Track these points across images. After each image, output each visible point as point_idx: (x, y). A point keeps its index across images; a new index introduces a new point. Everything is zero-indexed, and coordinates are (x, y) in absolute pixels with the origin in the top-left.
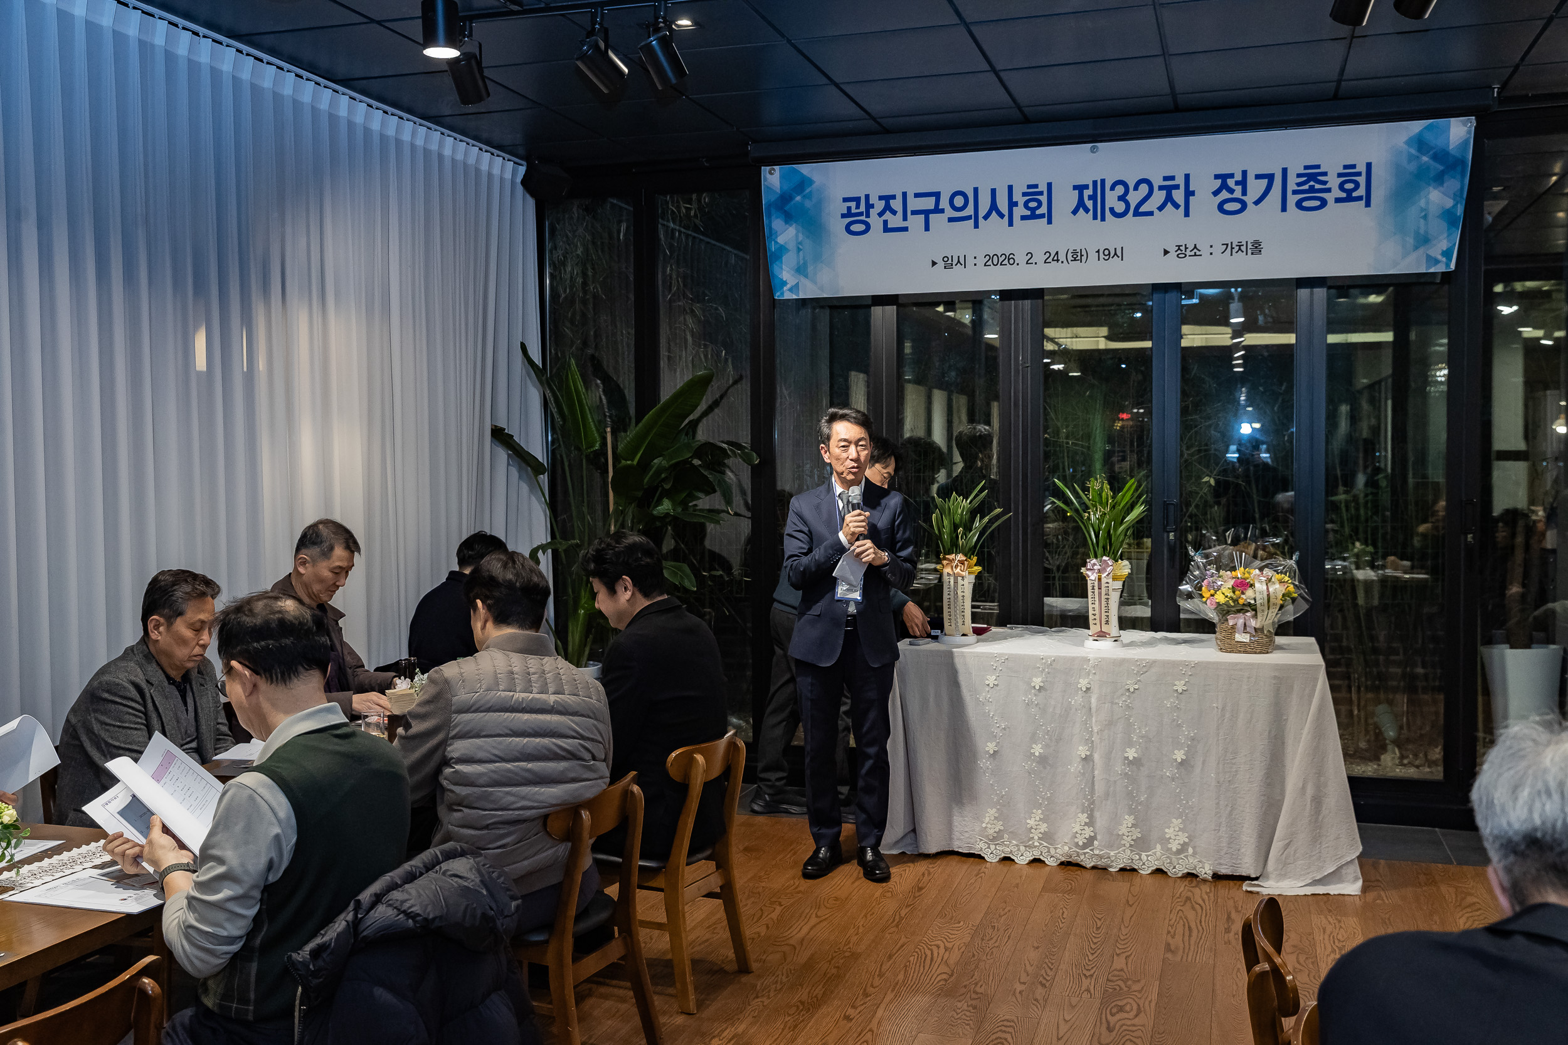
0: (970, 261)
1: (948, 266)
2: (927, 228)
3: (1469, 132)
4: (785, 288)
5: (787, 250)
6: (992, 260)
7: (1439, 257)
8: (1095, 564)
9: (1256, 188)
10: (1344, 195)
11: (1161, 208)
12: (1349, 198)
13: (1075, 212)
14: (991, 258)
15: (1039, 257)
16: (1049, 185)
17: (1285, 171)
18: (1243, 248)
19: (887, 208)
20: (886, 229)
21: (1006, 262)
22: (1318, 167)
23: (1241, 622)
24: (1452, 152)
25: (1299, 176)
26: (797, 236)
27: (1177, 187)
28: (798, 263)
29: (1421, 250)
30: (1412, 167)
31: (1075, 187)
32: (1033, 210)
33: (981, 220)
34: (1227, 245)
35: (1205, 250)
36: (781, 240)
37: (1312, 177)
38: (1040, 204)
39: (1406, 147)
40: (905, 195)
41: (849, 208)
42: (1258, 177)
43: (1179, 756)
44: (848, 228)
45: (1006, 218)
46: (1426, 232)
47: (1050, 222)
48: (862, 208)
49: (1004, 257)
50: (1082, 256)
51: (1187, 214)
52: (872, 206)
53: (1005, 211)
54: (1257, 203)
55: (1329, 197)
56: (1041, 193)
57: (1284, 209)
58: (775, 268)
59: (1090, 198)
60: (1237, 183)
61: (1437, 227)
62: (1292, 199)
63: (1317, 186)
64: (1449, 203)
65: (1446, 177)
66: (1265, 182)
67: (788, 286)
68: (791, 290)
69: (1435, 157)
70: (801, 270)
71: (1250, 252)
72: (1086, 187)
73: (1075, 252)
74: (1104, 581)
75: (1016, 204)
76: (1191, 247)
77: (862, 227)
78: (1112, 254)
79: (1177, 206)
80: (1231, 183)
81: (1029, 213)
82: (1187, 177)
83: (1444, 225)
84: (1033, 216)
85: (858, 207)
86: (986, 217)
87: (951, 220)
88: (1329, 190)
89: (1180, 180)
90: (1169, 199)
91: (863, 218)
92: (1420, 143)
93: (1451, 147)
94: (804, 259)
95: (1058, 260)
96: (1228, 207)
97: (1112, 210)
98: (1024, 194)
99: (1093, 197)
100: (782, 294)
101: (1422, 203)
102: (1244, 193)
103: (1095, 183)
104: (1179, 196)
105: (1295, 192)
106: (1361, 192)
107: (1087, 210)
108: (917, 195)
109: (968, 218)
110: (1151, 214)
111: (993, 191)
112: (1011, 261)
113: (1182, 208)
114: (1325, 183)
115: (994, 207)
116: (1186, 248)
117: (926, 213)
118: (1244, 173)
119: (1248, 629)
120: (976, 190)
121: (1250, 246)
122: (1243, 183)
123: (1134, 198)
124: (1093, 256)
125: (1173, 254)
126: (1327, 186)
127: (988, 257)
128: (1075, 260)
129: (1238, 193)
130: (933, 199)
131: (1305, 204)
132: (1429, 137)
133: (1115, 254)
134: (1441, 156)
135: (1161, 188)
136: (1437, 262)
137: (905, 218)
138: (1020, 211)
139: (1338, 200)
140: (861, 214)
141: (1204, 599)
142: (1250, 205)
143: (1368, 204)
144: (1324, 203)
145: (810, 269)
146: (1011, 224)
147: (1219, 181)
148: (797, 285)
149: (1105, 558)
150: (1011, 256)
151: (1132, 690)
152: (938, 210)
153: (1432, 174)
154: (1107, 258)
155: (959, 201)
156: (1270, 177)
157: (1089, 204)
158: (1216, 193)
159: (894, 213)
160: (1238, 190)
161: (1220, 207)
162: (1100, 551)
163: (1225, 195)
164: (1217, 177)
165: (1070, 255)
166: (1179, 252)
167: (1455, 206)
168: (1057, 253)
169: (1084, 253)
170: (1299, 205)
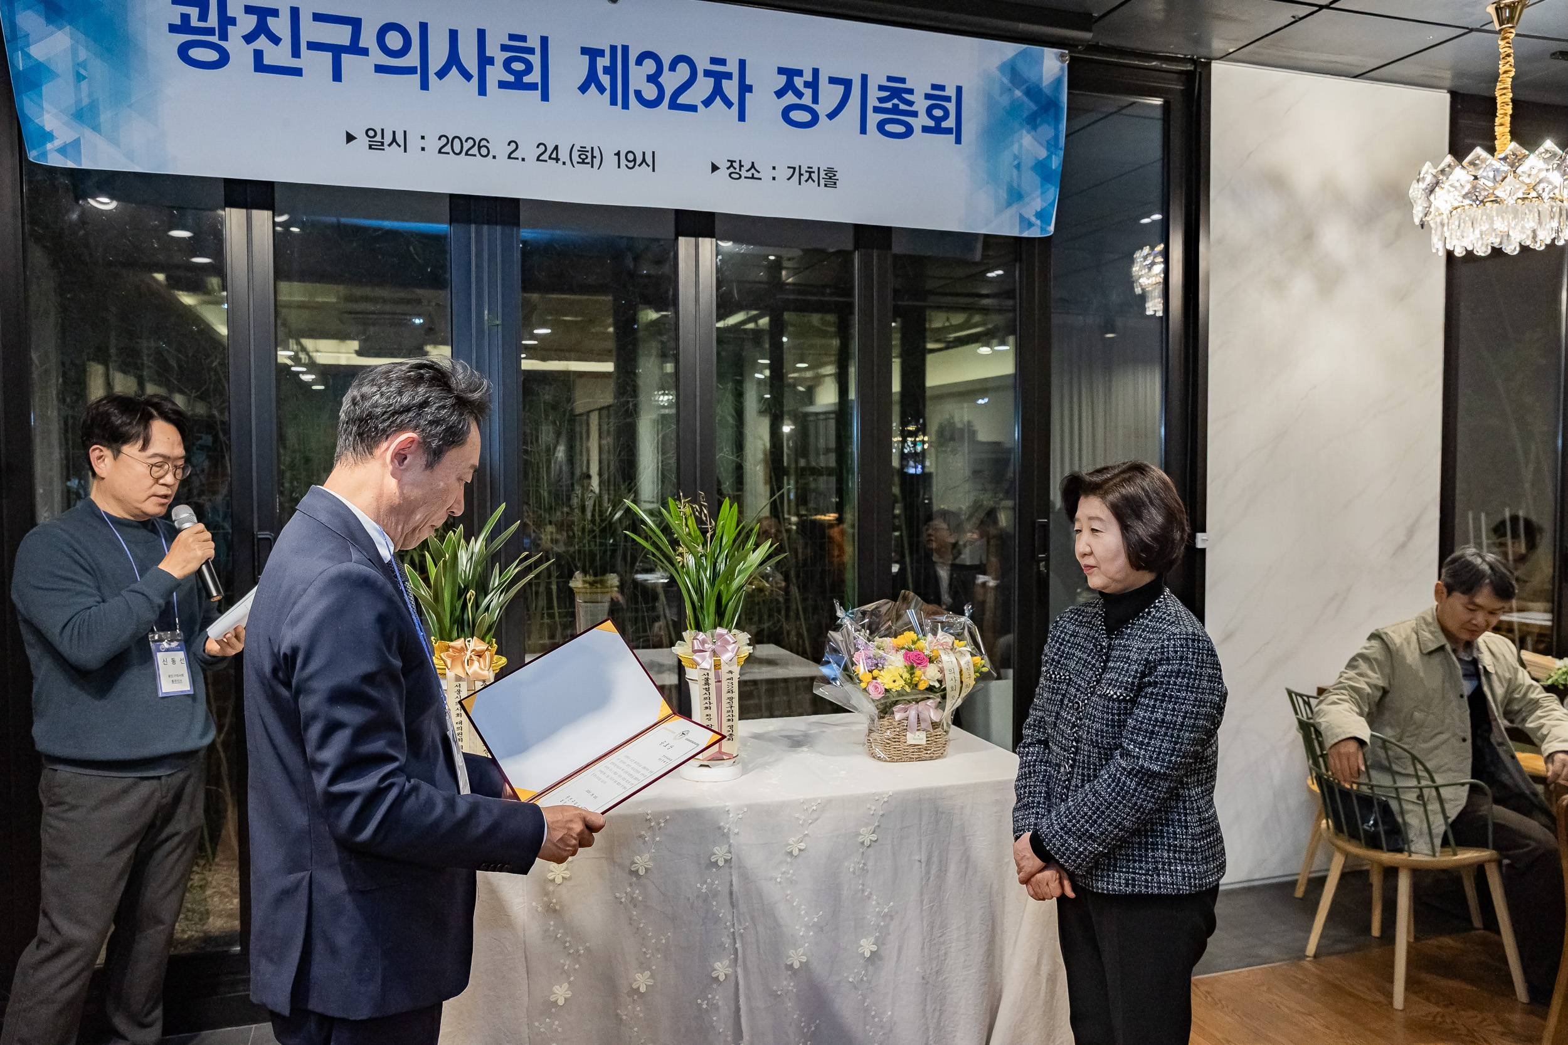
0: (414, 142)
1: (375, 145)
2: (337, 76)
3: (1062, 69)
4: (49, 146)
5: (53, 75)
6: (449, 144)
7: (1033, 219)
8: (703, 642)
9: (830, 96)
10: (932, 123)
11: (707, 102)
12: (937, 129)
13: (583, 88)
14: (450, 142)
15: (528, 150)
16: (544, 41)
17: (864, 78)
18: (815, 176)
19: (261, 29)
20: (260, 65)
21: (475, 151)
22: (903, 80)
23: (912, 714)
24: (1045, 90)
25: (881, 88)
26: (74, 52)
27: (729, 76)
28: (78, 101)
29: (1014, 209)
30: (1005, 101)
31: (585, 51)
32: (519, 75)
33: (432, 78)
34: (794, 169)
35: (765, 173)
36: (38, 51)
37: (896, 93)
38: (529, 68)
39: (998, 73)
40: (295, 12)
41: (185, 18)
42: (833, 80)
43: (867, 946)
44: (183, 52)
45: (475, 80)
46: (1019, 186)
47: (545, 97)
48: (213, 20)
49: (471, 142)
50: (593, 157)
51: (742, 117)
52: (233, 21)
53: (472, 67)
54: (832, 116)
55: (917, 123)
56: (531, 51)
57: (863, 131)
58: (27, 104)
59: (606, 70)
60: (807, 84)
61: (1030, 180)
62: (873, 119)
63: (902, 107)
64: (1043, 153)
65: (1039, 120)
66: (841, 89)
67: (57, 143)
68: (62, 151)
69: (1028, 93)
70: (85, 115)
71: (822, 182)
72: (601, 53)
73: (583, 150)
74: (725, 669)
75: (491, 61)
76: (747, 166)
77: (212, 56)
78: (639, 161)
79: (729, 104)
80: (798, 82)
81: (511, 78)
82: (742, 64)
83: (1037, 180)
84: (518, 84)
85: (203, 17)
86: (441, 74)
87: (380, 69)
88: (915, 114)
89: (733, 67)
90: (718, 91)
91: (214, 39)
92: (1012, 71)
93: (1044, 84)
94: (90, 95)
95: (557, 159)
96: (796, 115)
97: (638, 94)
98: (504, 48)
99: (610, 70)
100: (44, 155)
101: (1015, 148)
102: (815, 100)
103: (613, 49)
104: (731, 88)
105: (876, 110)
106: (950, 123)
107: (601, 89)
108: (318, 17)
109: (411, 70)
110: (693, 108)
111: (453, 35)
112: (484, 151)
113: (735, 107)
114: (911, 103)
115: (453, 59)
116: (741, 166)
117: (337, 51)
118: (816, 72)
119: (923, 725)
120: (424, 27)
121: (822, 174)
122: (814, 85)
123: (671, 81)
124: (610, 160)
125: (723, 172)
126: (913, 108)
127: (444, 140)
128: (583, 163)
129: (807, 100)
130: (348, 30)
131: (889, 128)
132: (1022, 67)
133: (644, 160)
134: (1033, 92)
135: (707, 73)
136: (1030, 225)
137: (296, 53)
138: (496, 73)
139: (926, 129)
140: (210, 31)
141: (863, 685)
142: (823, 118)
143: (958, 141)
144: (909, 131)
145: (105, 116)
146: (482, 91)
147: (783, 79)
148: (76, 144)
149: (719, 630)
150: (484, 143)
151: (796, 852)
152: (355, 48)
153: (1025, 114)
154: (631, 165)
155: (394, 40)
156: (847, 84)
157: (605, 80)
158: (780, 94)
159: (276, 40)
160: (808, 92)
161: (786, 113)
162: (709, 619)
163: (790, 98)
164: (781, 71)
165: (575, 154)
166: (732, 170)
167: (1049, 157)
168: (556, 148)
169: (597, 153)
170: (881, 127)
